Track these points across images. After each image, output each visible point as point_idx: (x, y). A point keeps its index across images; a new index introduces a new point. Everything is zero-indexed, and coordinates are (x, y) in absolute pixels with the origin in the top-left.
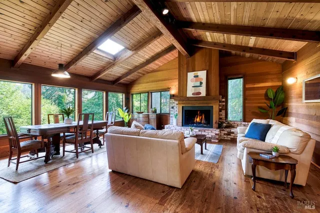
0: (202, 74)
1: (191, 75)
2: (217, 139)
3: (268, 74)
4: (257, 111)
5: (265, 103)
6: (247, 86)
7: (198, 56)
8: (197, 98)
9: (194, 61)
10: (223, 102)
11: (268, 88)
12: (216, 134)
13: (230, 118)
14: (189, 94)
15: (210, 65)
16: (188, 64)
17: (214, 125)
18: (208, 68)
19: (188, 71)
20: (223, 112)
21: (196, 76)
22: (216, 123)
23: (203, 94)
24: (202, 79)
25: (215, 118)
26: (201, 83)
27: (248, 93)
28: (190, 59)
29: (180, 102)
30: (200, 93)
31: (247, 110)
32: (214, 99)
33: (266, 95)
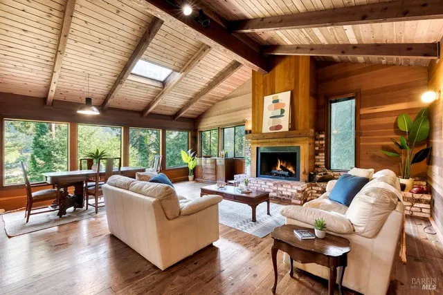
0: (285, 97)
1: (268, 100)
2: (300, 199)
5: (392, 139)
6: (363, 111)
7: (279, 69)
8: (276, 134)
9: (273, 77)
10: (322, 139)
11: (399, 112)
12: (298, 191)
13: (334, 165)
14: (266, 129)
15: (296, 83)
16: (265, 84)
17: (302, 176)
18: (293, 87)
19: (265, 94)
20: (322, 157)
21: (276, 101)
22: (304, 173)
23: (285, 128)
24: (284, 105)
25: (304, 164)
26: (283, 111)
27: (363, 123)
28: (268, 75)
29: (254, 141)
30: (279, 127)
31: (362, 153)
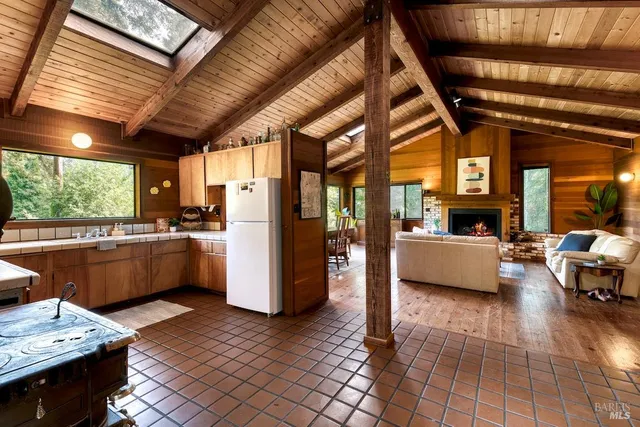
0: (483, 163)
1: (463, 163)
2: (512, 256)
3: (590, 162)
4: (574, 217)
5: (586, 206)
6: (558, 180)
7: (474, 134)
8: (474, 196)
9: (469, 140)
10: (516, 203)
11: (591, 184)
12: (510, 250)
13: (528, 227)
14: (462, 190)
15: (496, 150)
16: (458, 146)
17: (503, 236)
18: (491, 153)
19: (459, 156)
20: (516, 219)
21: (473, 165)
22: (506, 234)
23: (485, 190)
24: (483, 169)
25: (505, 227)
26: (481, 175)
27: (557, 190)
28: (462, 139)
29: (447, 202)
30: (479, 190)
31: (557, 216)
32: (503, 198)
33: (588, 194)
